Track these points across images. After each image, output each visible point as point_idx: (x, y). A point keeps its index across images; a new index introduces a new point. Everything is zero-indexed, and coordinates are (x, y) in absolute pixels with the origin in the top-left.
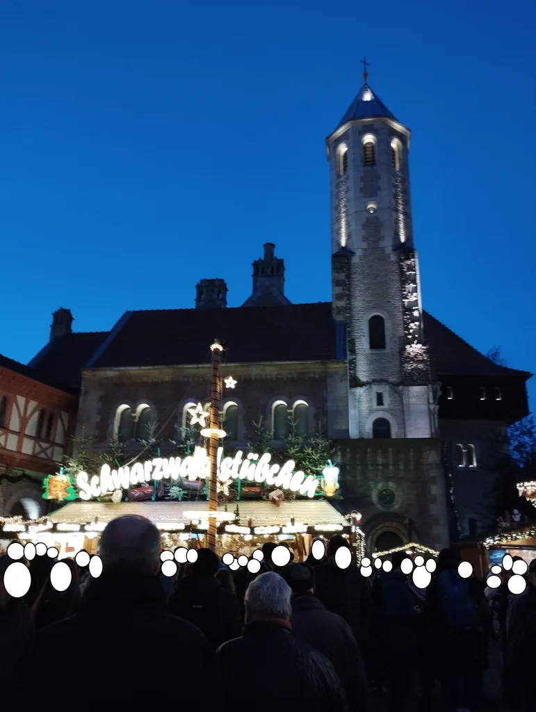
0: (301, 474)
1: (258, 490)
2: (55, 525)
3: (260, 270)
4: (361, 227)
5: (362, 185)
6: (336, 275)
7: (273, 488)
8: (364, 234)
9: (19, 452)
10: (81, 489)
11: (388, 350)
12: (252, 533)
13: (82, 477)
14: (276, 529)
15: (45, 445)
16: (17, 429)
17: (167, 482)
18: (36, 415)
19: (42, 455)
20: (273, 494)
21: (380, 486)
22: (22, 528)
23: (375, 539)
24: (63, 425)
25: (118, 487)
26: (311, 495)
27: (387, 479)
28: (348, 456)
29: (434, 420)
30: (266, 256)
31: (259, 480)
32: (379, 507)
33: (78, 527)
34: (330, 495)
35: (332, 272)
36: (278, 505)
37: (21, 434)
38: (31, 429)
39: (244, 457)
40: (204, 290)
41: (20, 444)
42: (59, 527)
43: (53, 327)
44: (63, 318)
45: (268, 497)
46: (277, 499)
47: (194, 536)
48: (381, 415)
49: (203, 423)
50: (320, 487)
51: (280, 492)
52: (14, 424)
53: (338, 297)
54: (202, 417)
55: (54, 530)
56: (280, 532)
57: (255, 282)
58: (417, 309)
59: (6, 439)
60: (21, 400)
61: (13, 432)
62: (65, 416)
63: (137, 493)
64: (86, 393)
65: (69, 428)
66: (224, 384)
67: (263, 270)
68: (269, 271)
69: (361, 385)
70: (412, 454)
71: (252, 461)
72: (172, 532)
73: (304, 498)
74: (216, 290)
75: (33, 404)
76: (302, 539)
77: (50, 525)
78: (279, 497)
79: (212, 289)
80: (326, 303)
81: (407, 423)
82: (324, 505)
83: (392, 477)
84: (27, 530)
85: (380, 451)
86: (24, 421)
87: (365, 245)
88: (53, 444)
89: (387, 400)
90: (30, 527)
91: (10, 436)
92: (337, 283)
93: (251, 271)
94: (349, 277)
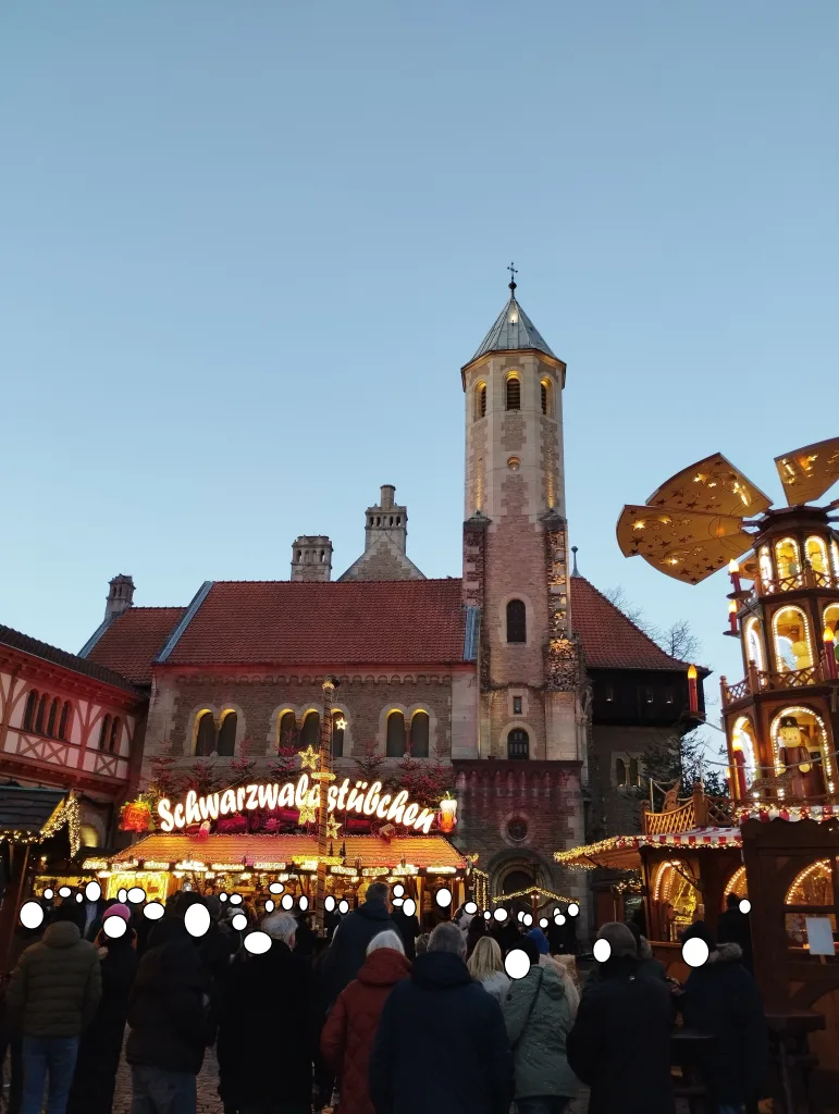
0: (415, 806)
1: (366, 823)
2: (141, 863)
3: (375, 521)
4: (500, 488)
5: (503, 433)
6: (469, 548)
7: (384, 821)
8: (504, 497)
9: (79, 768)
10: (164, 820)
11: (528, 644)
12: (359, 874)
13: (163, 805)
14: (386, 871)
15: (108, 759)
16: (78, 742)
17: (262, 813)
18: (100, 721)
19: (105, 772)
20: (384, 830)
21: (510, 816)
22: (105, 866)
23: (502, 878)
24: (129, 734)
25: (205, 817)
26: (426, 830)
27: (517, 808)
28: (474, 779)
29: (582, 734)
30: (383, 500)
31: (368, 812)
32: (508, 841)
33: (167, 866)
34: (447, 831)
35: (464, 544)
36: (390, 842)
37: (82, 747)
38: (93, 741)
39: (352, 786)
40: (303, 551)
41: (81, 760)
42: (148, 865)
43: (110, 599)
44: (122, 587)
45: (378, 833)
46: (388, 835)
47: (295, 876)
48: (518, 724)
49: (313, 767)
50: (435, 821)
51: (391, 827)
52: (75, 736)
53: (470, 576)
54: (313, 760)
55: (140, 868)
56: (390, 874)
57: (368, 536)
58: (565, 595)
59: (67, 753)
60: (83, 705)
61: (75, 746)
62: (130, 720)
63: (228, 824)
64: (158, 693)
65: (134, 736)
66: (335, 726)
67: (379, 519)
68: (387, 521)
69: (495, 689)
70: (548, 778)
71: (360, 790)
72: (269, 872)
73: (418, 833)
74: (319, 550)
75: (96, 709)
76: (415, 882)
77: (136, 863)
78: (390, 832)
79: (312, 549)
80: (456, 579)
81: (549, 736)
82: (440, 842)
83: (523, 807)
84: (109, 868)
85: (511, 774)
86: (86, 731)
87: (504, 511)
88: (117, 757)
89: (526, 707)
90: (113, 865)
91: (71, 750)
92: (468, 558)
93: (364, 520)
94: (483, 553)
